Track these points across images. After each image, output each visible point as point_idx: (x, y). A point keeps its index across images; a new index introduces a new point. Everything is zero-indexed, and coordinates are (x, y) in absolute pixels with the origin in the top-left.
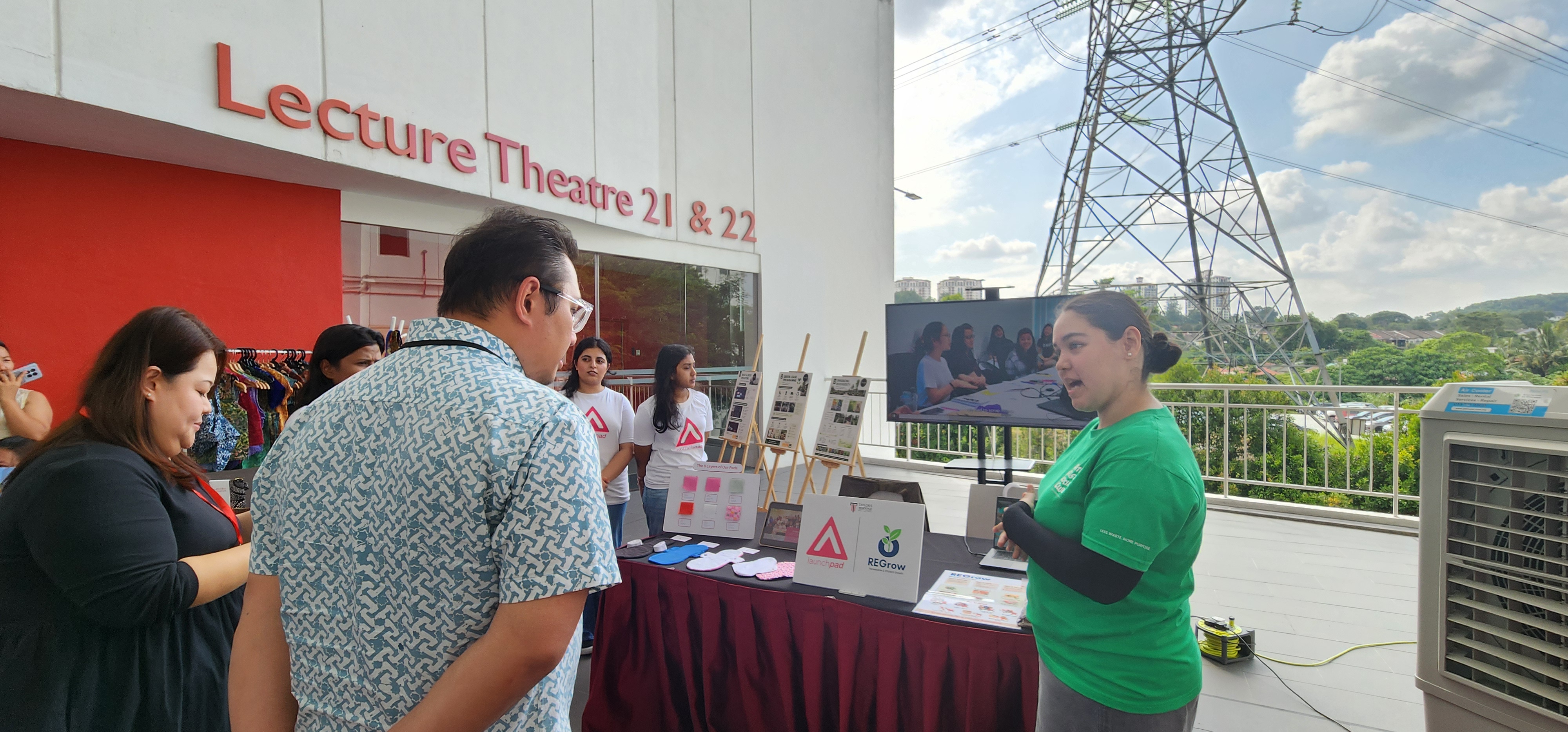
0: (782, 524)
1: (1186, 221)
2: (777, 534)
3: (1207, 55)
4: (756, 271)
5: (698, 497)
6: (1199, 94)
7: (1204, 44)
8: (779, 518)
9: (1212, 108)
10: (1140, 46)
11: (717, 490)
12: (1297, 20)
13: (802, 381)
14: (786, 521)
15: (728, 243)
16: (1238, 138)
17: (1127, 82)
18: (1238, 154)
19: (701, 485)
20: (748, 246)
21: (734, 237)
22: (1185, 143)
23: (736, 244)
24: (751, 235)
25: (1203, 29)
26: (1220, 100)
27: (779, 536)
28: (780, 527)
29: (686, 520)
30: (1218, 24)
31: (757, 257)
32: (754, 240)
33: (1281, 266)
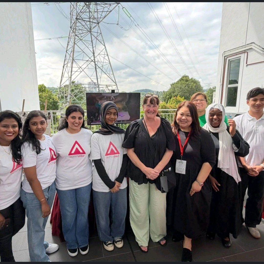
1: (95, 68)
3: (99, 26)
6: (97, 36)
7: (98, 23)
9: (100, 41)
10: (84, 19)
12: (118, 24)
16: (106, 49)
17: (80, 28)
18: (106, 54)
22: (94, 48)
25: (98, 19)
26: (102, 39)
30: (101, 19)
33: (115, 82)
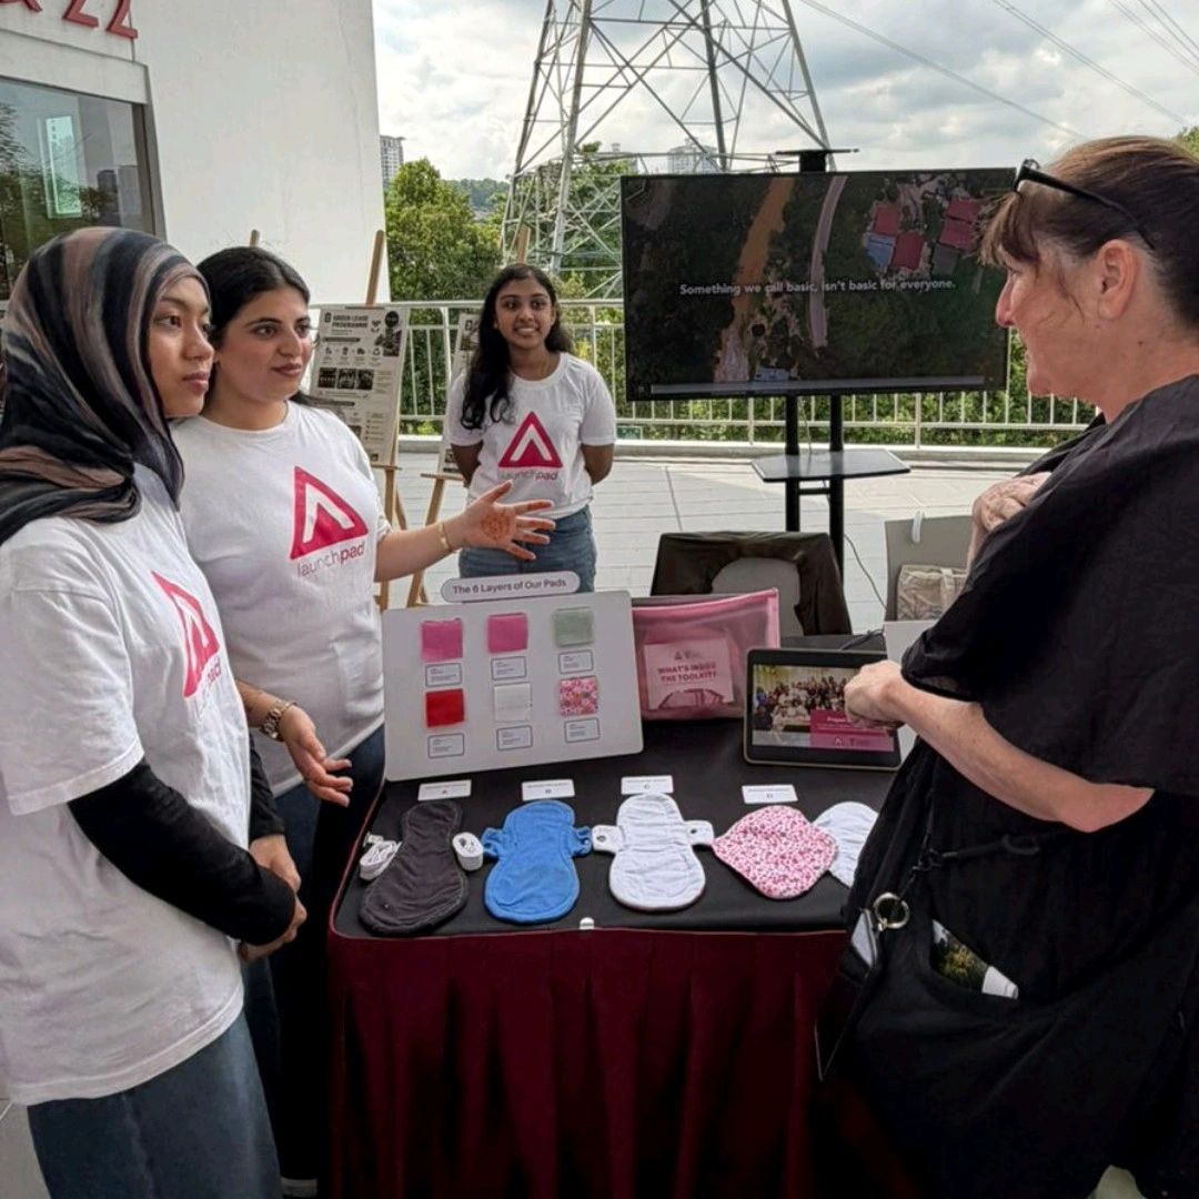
0: (795, 703)
1: (706, 66)
2: (789, 729)
4: (140, 98)
5: (471, 672)
8: (781, 690)
11: (524, 646)
13: (383, 327)
14: (803, 695)
15: (74, 35)
19: (474, 638)
20: (120, 47)
21: (91, 23)
23: (95, 39)
24: (125, 23)
27: (794, 735)
28: (791, 711)
29: (449, 736)
31: (140, 71)
32: (131, 35)
